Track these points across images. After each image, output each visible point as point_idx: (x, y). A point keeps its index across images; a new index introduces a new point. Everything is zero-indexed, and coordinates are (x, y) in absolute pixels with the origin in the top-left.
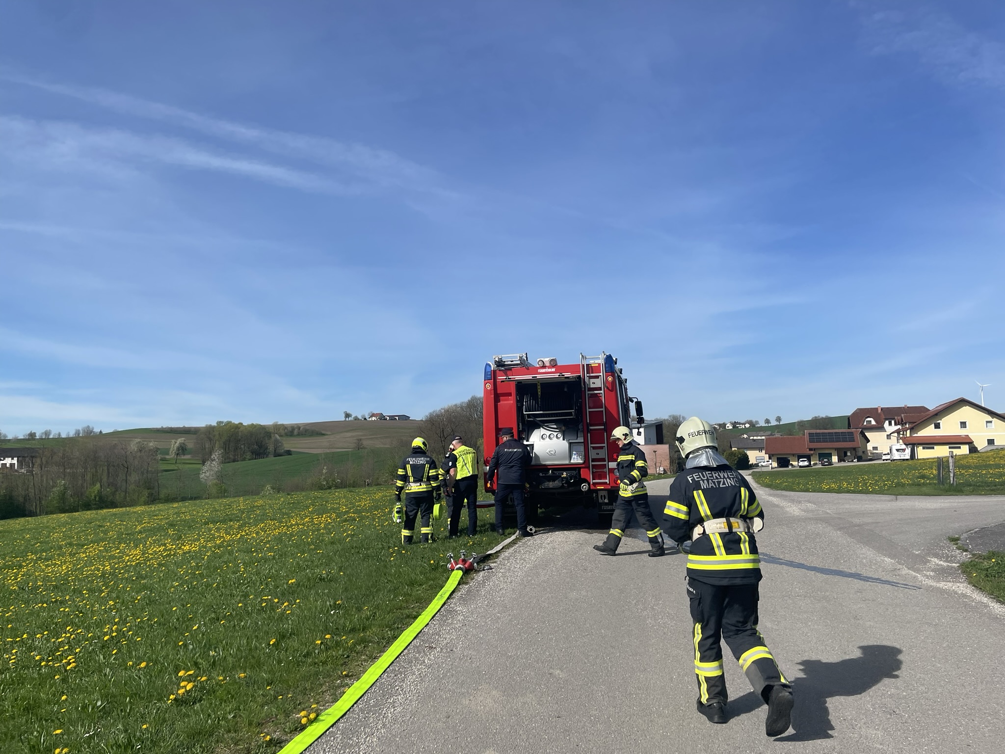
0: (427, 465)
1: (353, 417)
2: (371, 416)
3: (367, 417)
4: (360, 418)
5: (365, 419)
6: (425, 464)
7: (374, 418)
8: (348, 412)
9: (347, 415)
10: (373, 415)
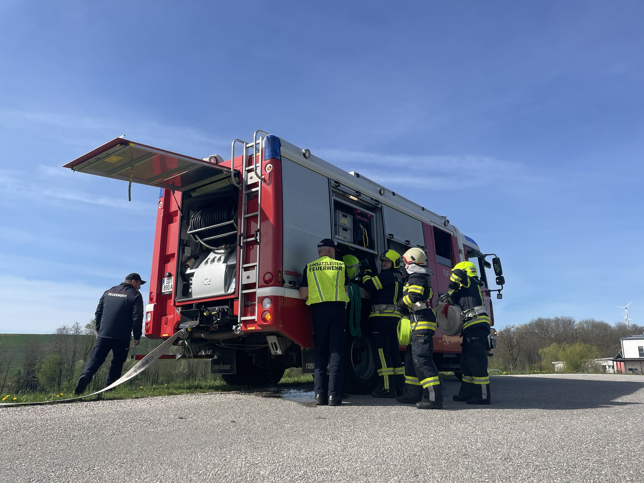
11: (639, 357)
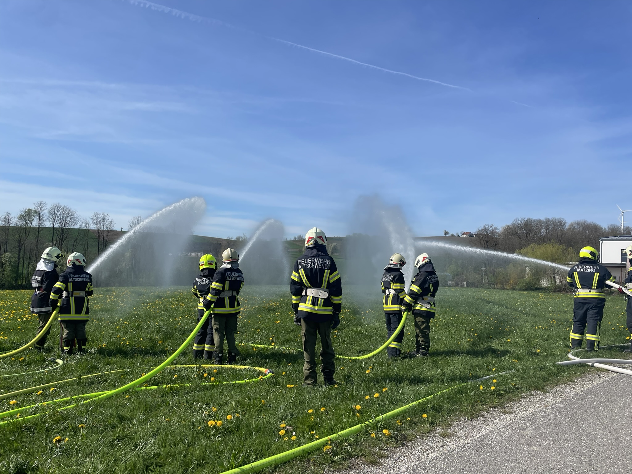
0: (596, 273)
1: (450, 234)
2: (463, 234)
3: (460, 235)
4: (455, 235)
5: (459, 236)
6: (595, 273)
7: (464, 236)
8: (447, 231)
9: (446, 233)
10: (464, 234)
11: (620, 263)
